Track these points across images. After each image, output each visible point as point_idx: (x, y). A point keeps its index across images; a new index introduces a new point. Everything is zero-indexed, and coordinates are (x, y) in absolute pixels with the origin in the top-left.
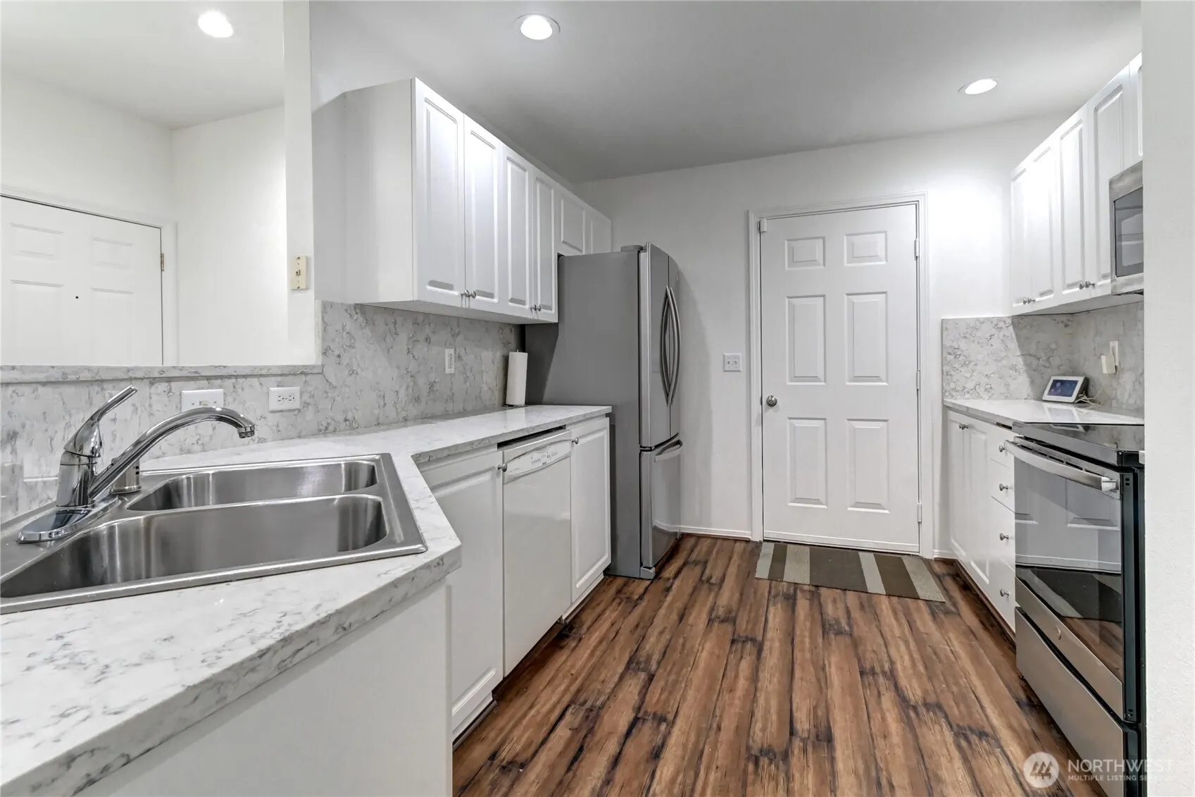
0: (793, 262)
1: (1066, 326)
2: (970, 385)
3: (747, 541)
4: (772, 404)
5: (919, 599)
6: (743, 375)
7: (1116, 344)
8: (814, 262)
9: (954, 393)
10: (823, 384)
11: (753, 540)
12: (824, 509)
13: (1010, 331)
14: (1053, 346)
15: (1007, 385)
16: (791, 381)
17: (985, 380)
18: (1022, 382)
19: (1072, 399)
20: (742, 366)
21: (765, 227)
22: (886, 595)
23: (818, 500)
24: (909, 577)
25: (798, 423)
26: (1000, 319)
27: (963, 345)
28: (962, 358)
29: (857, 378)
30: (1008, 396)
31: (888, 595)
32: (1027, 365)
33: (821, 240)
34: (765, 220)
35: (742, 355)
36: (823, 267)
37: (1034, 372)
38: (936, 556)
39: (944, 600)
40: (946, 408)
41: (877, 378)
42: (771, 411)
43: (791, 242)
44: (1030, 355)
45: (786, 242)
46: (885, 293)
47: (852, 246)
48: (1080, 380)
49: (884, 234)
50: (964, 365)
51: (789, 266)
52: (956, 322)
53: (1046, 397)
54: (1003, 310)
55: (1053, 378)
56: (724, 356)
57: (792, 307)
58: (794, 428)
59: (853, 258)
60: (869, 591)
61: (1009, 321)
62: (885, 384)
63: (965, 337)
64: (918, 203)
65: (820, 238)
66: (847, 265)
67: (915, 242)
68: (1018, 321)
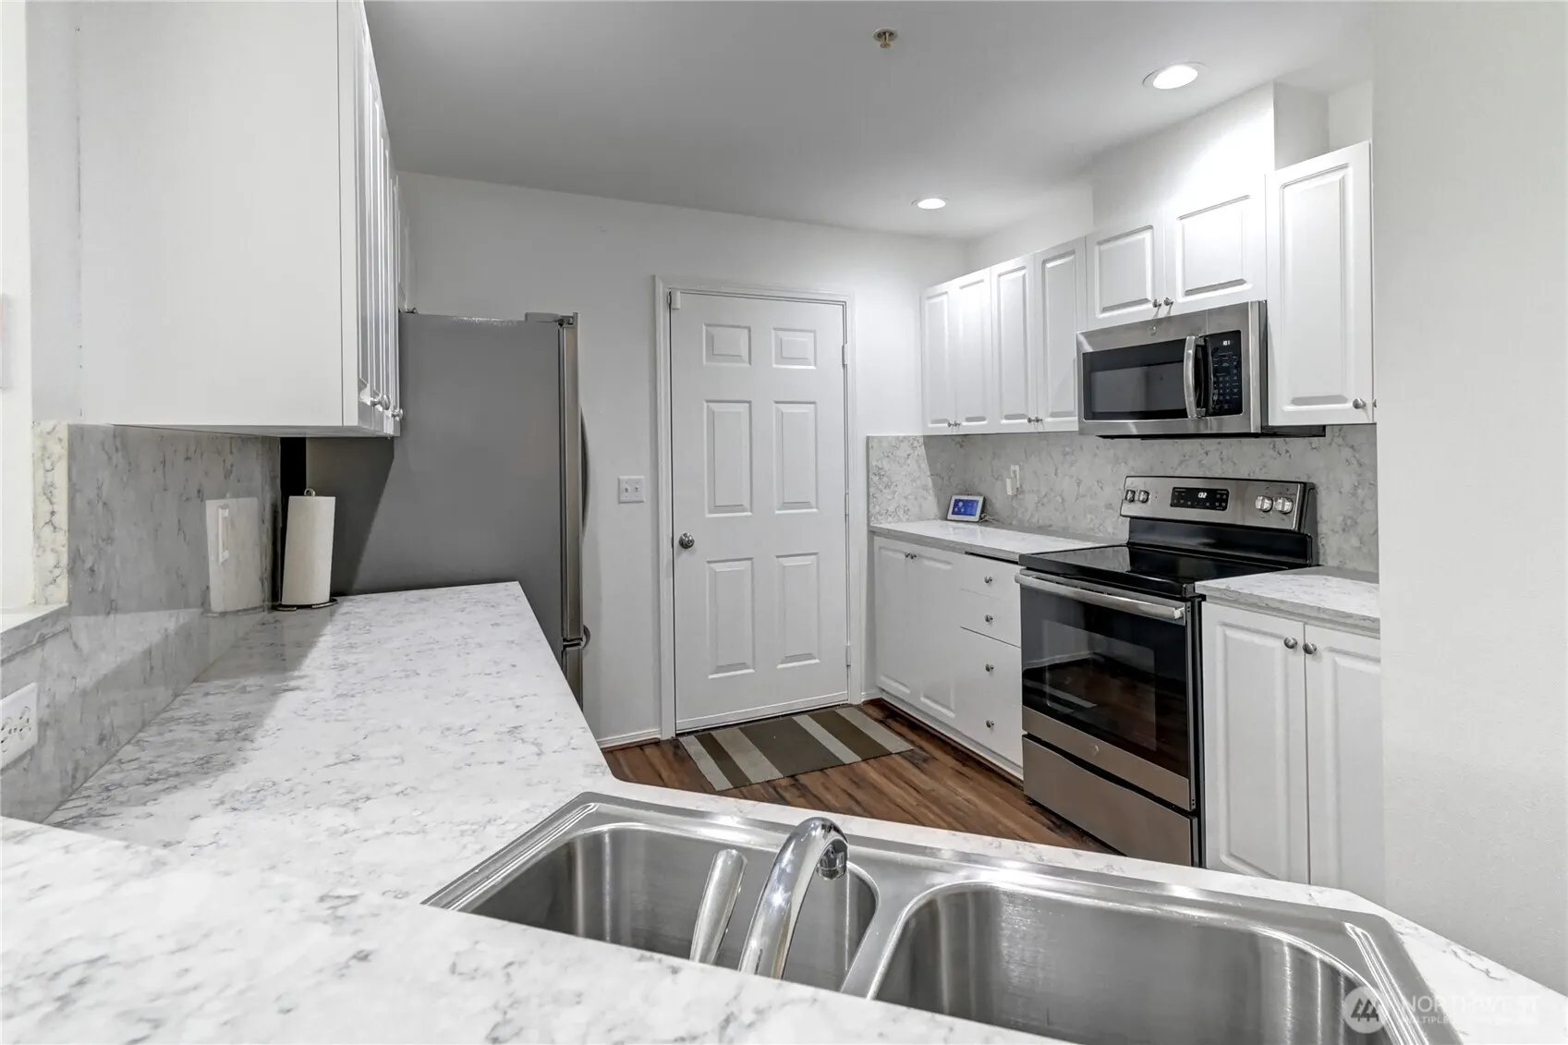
0: (712, 353)
1: (961, 446)
2: (891, 509)
3: (656, 743)
4: (686, 544)
5: (891, 754)
6: (647, 507)
7: (1017, 468)
8: (737, 357)
9: (879, 518)
10: (749, 514)
11: (664, 738)
12: (751, 674)
13: (922, 451)
14: (953, 466)
15: (920, 506)
16: (710, 512)
17: (903, 502)
18: (931, 505)
19: (976, 518)
20: (645, 494)
21: (679, 300)
22: (863, 761)
23: (744, 663)
24: (862, 732)
25: (719, 567)
26: (915, 438)
27: (886, 465)
28: (885, 479)
29: (786, 505)
30: (921, 518)
31: (864, 760)
32: (935, 484)
33: (746, 331)
34: (679, 293)
35: (643, 477)
36: (748, 365)
37: (939, 491)
38: (863, 700)
39: (912, 748)
40: (873, 533)
41: (806, 504)
42: (685, 554)
43: (710, 328)
44: (937, 475)
45: (704, 327)
46: (814, 403)
47: (780, 344)
48: (981, 500)
49: (812, 334)
50: (887, 486)
51: (707, 360)
52: (880, 439)
53: (950, 516)
54: (917, 432)
55: (954, 498)
56: (619, 480)
57: (712, 414)
58: (715, 574)
59: (782, 359)
60: (847, 762)
61: (921, 440)
62: (815, 510)
63: (888, 457)
64: (844, 304)
65: (744, 327)
66: (775, 366)
67: (843, 347)
68: (930, 441)
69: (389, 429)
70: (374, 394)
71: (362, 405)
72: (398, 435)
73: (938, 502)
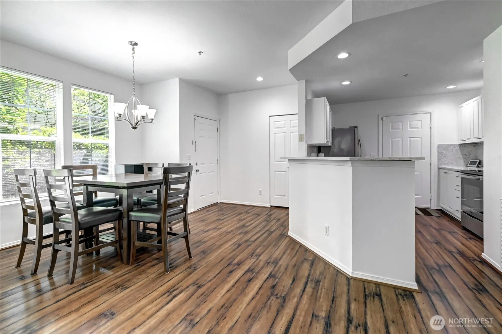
0: (392, 128)
1: (474, 147)
2: (446, 162)
8: (399, 128)
9: (441, 164)
13: (458, 148)
14: (471, 152)
15: (457, 162)
17: (451, 161)
18: (461, 162)
19: (476, 166)
21: (384, 118)
26: (455, 145)
27: (444, 151)
28: (444, 155)
30: (458, 165)
32: (463, 157)
35: (376, 154)
36: (402, 130)
37: (465, 159)
38: (435, 209)
39: (440, 216)
40: (439, 168)
43: (392, 123)
44: (464, 154)
45: (390, 123)
46: (421, 137)
47: (410, 124)
48: (478, 161)
49: (421, 121)
50: (445, 157)
51: (391, 130)
52: (442, 145)
53: (468, 165)
54: (456, 142)
55: (470, 161)
56: (371, 154)
57: (392, 140)
59: (411, 127)
61: (458, 145)
62: (421, 162)
63: (445, 149)
64: (431, 113)
65: (401, 122)
66: (409, 129)
67: (430, 123)
68: (461, 145)
69: (330, 144)
70: (328, 140)
71: (326, 141)
72: (331, 145)
73: (464, 161)
